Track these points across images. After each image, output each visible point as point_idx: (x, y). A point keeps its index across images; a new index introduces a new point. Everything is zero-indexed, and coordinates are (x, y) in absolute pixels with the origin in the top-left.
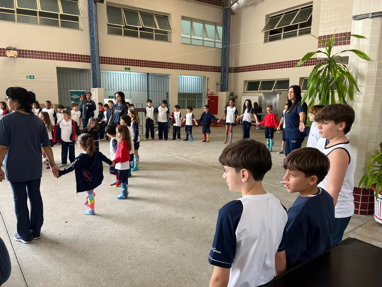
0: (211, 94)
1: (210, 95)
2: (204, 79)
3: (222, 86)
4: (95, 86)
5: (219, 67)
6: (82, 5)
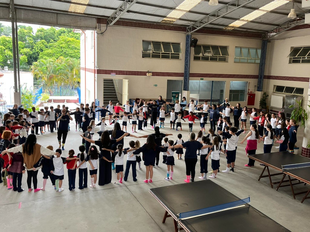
1: (250, 93)
3: (258, 88)
4: (185, 89)
5: (257, 75)
6: (183, 47)
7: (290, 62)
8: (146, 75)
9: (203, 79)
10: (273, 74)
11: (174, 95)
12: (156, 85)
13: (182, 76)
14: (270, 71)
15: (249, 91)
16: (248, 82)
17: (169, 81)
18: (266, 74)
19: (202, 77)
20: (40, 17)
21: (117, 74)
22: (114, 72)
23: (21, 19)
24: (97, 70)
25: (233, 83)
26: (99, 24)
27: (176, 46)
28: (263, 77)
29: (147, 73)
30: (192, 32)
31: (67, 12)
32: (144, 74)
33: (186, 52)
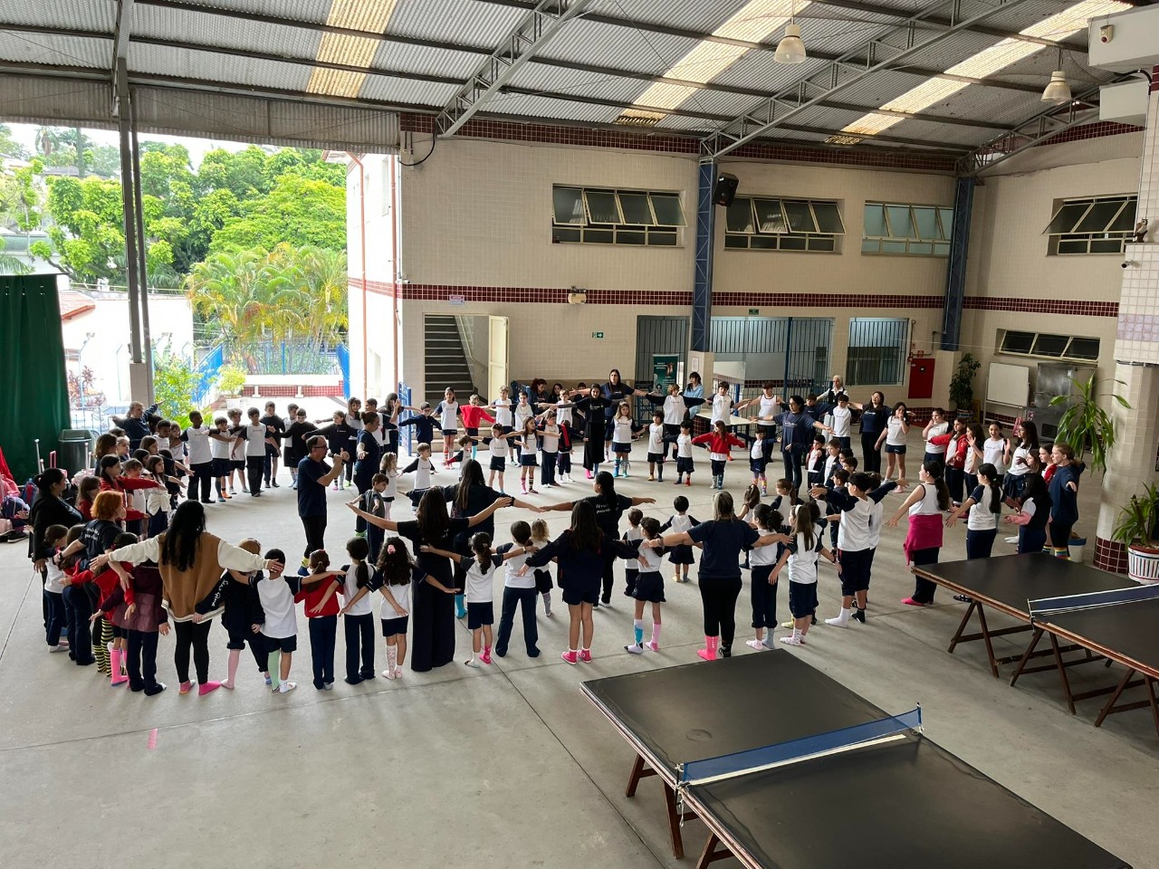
0: (918, 355)
1: (915, 357)
2: (905, 324)
3: (944, 338)
4: (697, 348)
5: (941, 297)
6: (688, 204)
7: (1051, 252)
8: (566, 301)
9: (757, 311)
10: (993, 292)
11: (661, 366)
12: (599, 335)
13: (686, 304)
14: (982, 281)
15: (915, 352)
16: (908, 319)
17: (642, 320)
18: (972, 291)
19: (755, 304)
20: (212, 112)
21: (470, 299)
22: (460, 293)
23: (152, 121)
24: (404, 286)
25: (859, 324)
26: (409, 133)
27: (667, 201)
28: (959, 301)
29: (570, 295)
30: (719, 153)
31: (302, 93)
32: (558, 296)
33: (699, 222)
